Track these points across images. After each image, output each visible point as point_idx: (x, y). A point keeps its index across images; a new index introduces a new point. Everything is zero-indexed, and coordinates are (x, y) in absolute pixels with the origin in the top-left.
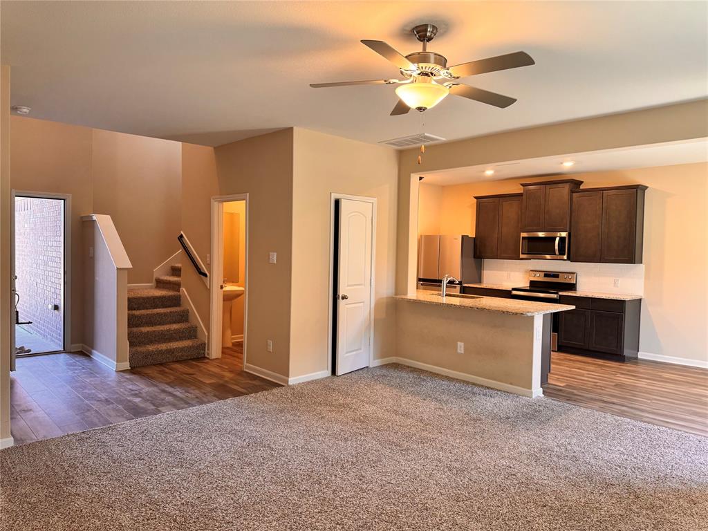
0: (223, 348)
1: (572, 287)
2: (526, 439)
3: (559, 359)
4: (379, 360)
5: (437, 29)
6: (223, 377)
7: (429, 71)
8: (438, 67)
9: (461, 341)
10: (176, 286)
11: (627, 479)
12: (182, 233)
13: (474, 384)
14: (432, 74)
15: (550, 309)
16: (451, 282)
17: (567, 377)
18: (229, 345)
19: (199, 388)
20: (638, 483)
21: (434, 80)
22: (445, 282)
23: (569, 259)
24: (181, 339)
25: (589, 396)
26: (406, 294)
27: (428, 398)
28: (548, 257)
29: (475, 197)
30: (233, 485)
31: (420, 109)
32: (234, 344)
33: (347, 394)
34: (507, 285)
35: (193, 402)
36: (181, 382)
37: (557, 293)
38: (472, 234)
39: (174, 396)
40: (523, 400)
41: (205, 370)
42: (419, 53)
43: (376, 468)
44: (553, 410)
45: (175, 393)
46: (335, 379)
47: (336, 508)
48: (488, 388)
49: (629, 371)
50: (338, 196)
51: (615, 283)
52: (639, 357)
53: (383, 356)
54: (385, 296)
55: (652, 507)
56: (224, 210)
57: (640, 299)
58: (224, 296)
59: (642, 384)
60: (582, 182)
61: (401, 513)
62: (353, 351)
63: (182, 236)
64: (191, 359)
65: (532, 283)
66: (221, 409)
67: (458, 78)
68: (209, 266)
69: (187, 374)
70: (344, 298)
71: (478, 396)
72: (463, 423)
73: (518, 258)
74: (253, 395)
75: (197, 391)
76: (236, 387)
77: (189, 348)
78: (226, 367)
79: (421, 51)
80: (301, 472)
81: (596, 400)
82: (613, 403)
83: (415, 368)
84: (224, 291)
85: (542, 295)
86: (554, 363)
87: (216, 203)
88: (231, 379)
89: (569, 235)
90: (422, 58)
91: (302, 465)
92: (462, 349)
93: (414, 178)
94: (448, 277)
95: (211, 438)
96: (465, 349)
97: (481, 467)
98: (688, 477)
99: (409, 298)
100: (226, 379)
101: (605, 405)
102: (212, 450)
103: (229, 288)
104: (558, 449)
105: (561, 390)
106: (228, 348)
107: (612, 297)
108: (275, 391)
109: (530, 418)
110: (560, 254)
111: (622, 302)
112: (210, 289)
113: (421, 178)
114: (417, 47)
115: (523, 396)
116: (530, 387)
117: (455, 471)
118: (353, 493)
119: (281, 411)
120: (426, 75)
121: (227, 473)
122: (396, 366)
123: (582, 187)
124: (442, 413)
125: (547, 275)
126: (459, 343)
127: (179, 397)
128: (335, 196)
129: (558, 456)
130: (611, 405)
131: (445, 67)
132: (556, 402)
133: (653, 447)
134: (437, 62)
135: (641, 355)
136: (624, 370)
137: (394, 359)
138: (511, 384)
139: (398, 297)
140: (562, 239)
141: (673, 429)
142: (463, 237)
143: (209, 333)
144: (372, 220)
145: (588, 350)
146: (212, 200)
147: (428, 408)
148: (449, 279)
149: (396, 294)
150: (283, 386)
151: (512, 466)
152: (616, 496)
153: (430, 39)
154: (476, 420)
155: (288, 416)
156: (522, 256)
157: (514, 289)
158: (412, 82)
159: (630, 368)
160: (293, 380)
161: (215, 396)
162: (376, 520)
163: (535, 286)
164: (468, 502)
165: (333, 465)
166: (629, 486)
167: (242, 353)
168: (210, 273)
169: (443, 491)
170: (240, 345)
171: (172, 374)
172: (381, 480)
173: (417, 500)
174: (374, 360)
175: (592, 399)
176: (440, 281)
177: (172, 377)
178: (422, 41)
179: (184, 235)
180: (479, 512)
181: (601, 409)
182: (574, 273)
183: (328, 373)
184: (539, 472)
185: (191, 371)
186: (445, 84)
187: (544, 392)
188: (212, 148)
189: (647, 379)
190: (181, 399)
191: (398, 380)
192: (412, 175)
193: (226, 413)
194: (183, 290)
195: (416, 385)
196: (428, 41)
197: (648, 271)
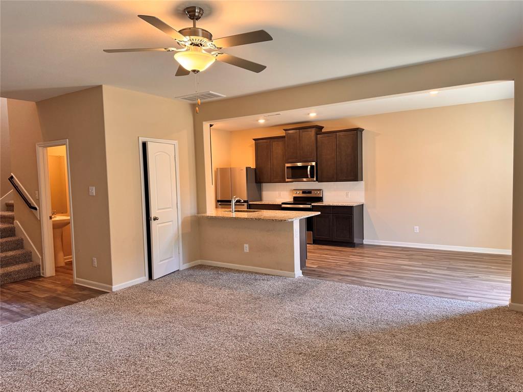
0: (55, 267)
1: (320, 199)
2: (290, 308)
3: (314, 249)
4: (188, 264)
5: (203, 11)
6: (56, 290)
7: (199, 42)
8: (205, 40)
9: (246, 244)
10: (10, 219)
11: (354, 326)
12: (12, 174)
13: (256, 273)
14: (201, 45)
15: (304, 215)
16: (238, 201)
17: (318, 261)
18: (63, 264)
19: (33, 302)
20: (360, 328)
21: (204, 50)
22: (234, 202)
23: (317, 180)
24: (17, 263)
25: (332, 272)
26: (205, 212)
27: (224, 288)
28: (305, 179)
29: (254, 139)
30: (61, 378)
31: (194, 71)
32: (66, 263)
33: (161, 293)
34: (279, 201)
35: (28, 315)
36: (17, 299)
37: (310, 204)
38: (253, 166)
39: (11, 311)
40: (289, 280)
41: (39, 287)
42: (190, 28)
43: (181, 345)
44: (308, 285)
45: (11, 309)
46: (152, 283)
47: (148, 381)
48: (266, 274)
49: (358, 253)
50: (145, 139)
51: (347, 195)
52: (364, 243)
53: (190, 261)
54: (189, 215)
55: (369, 343)
56: (49, 154)
57: (363, 205)
58: (53, 225)
59: (366, 261)
60: (323, 127)
61: (198, 376)
62: (165, 259)
63: (12, 177)
64: (28, 279)
65: (295, 198)
66: (53, 317)
67: (220, 48)
68: (38, 201)
69: (23, 292)
70: (155, 219)
71: (259, 281)
72: (248, 302)
73: (284, 182)
74: (81, 303)
75: (32, 305)
76: (67, 298)
77: (26, 270)
78: (59, 283)
79: (192, 27)
80: (120, 358)
81: (336, 275)
82: (347, 276)
83: (215, 267)
84: (53, 221)
85: (301, 206)
86: (310, 252)
87: (41, 148)
88: (63, 292)
89: (316, 164)
90: (193, 32)
91: (121, 353)
92: (248, 249)
93: (206, 125)
94: (235, 198)
95: (43, 342)
96: (250, 249)
97: (258, 332)
98: (391, 319)
99: (207, 215)
100: (59, 292)
101: (342, 278)
102: (44, 352)
103: (58, 218)
104: (311, 312)
105: (314, 271)
106: (61, 267)
107: (345, 204)
108: (101, 297)
109: (293, 293)
110: (311, 177)
111: (351, 207)
112: (40, 221)
113: (211, 126)
114: (189, 24)
115: (289, 277)
116: (293, 271)
117: (240, 338)
118: (162, 367)
119: (105, 313)
120: (197, 45)
121: (57, 369)
122: (201, 267)
123: (323, 131)
124: (233, 297)
125: (304, 192)
126: (245, 245)
127: (15, 312)
128: (142, 140)
129: (311, 317)
130: (346, 277)
131: (211, 39)
132: (310, 279)
133: (370, 302)
134: (204, 36)
135: (365, 242)
136: (354, 252)
137: (199, 262)
138: (281, 270)
139: (199, 215)
140: (312, 167)
141: (383, 289)
142: (247, 168)
143: (42, 256)
144: (175, 157)
145: (332, 241)
146: (37, 146)
147: (222, 295)
148: (236, 199)
149: (198, 214)
150: (108, 293)
151: (279, 328)
152: (347, 339)
153: (198, 18)
154: (256, 299)
155: (111, 315)
156: (287, 180)
157: (283, 203)
158: (187, 50)
159: (358, 251)
160: (116, 287)
161: (48, 307)
162: (179, 385)
163: (297, 200)
164: (248, 360)
165: (147, 349)
166: (355, 330)
167: (72, 270)
168: (39, 207)
169: (231, 355)
170: (71, 263)
171: (9, 293)
172: (185, 354)
173: (211, 365)
174: (183, 264)
175: (333, 274)
176: (230, 201)
177: (9, 296)
178: (192, 19)
179: (13, 176)
180: (256, 366)
181: (340, 281)
182: (321, 190)
183: (146, 278)
184: (298, 330)
185: (27, 289)
186: (213, 53)
187: (303, 273)
188: (34, 103)
189: (368, 257)
190: (17, 313)
191: (201, 278)
192: (204, 123)
193: (57, 320)
194: (17, 222)
195: (215, 279)
196: (197, 19)
197: (366, 185)
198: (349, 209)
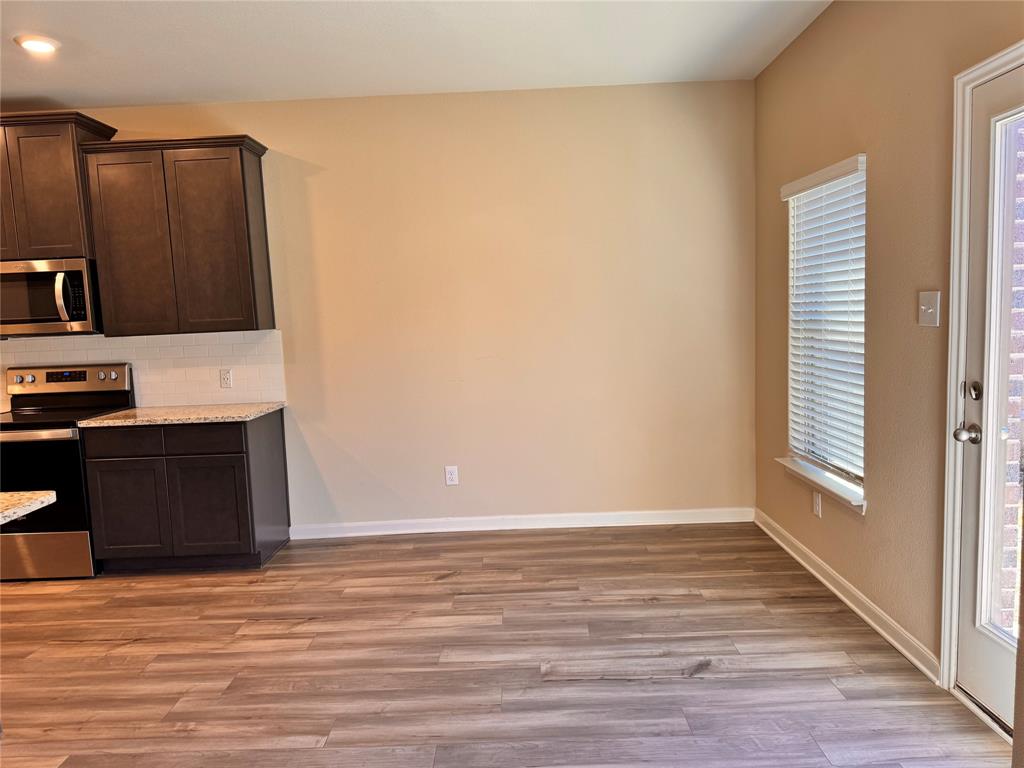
1: (123, 400)
23: (99, 329)
37: (74, 425)
49: (270, 600)
51: (223, 379)
52: (292, 538)
57: (281, 410)
65: (17, 401)
89: (91, 266)
107: (212, 417)
110: (71, 318)
111: (238, 427)
123: (113, 139)
125: (53, 375)
135: (298, 532)
140: (73, 278)
182: (121, 365)
197: (289, 345)
198: (229, 435)
